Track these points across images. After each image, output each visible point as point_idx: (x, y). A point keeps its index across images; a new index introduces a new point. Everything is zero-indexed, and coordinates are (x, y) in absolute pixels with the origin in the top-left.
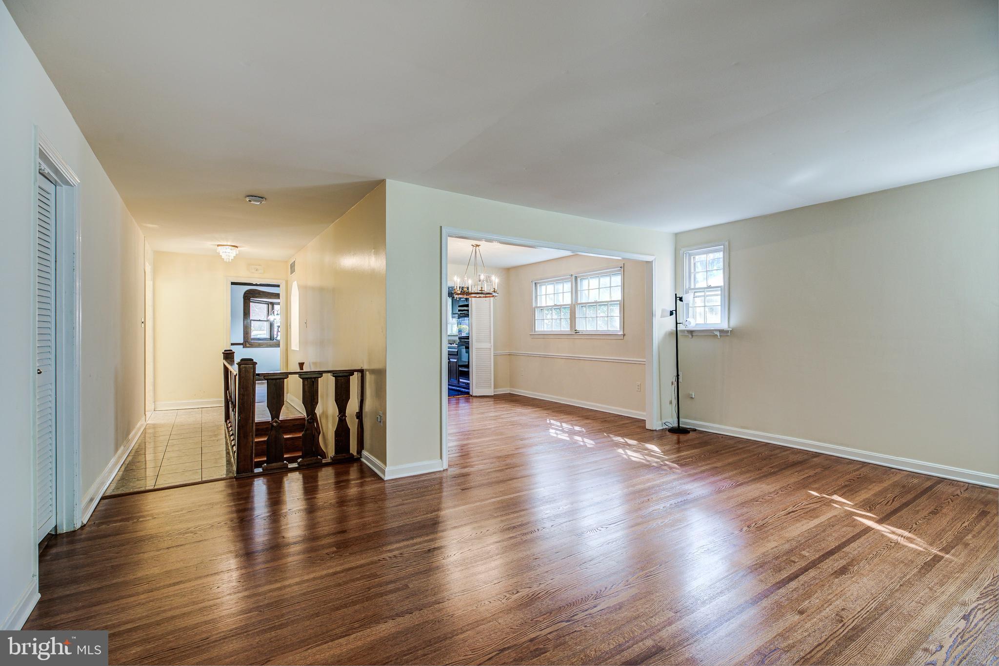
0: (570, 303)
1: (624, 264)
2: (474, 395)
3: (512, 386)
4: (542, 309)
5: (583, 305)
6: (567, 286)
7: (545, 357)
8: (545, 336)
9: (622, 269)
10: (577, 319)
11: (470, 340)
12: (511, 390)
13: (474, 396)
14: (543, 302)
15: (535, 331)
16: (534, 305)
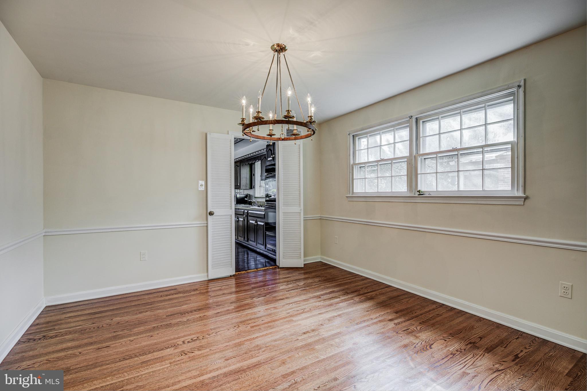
0: (408, 155)
1: (525, 80)
2: (281, 266)
3: (322, 254)
4: (362, 166)
5: (426, 156)
6: (404, 134)
7: (367, 224)
8: (367, 198)
9: (521, 90)
10: (419, 176)
11: (277, 203)
12: (322, 259)
13: (281, 268)
14: (362, 157)
15: (353, 193)
16: (352, 162)
